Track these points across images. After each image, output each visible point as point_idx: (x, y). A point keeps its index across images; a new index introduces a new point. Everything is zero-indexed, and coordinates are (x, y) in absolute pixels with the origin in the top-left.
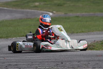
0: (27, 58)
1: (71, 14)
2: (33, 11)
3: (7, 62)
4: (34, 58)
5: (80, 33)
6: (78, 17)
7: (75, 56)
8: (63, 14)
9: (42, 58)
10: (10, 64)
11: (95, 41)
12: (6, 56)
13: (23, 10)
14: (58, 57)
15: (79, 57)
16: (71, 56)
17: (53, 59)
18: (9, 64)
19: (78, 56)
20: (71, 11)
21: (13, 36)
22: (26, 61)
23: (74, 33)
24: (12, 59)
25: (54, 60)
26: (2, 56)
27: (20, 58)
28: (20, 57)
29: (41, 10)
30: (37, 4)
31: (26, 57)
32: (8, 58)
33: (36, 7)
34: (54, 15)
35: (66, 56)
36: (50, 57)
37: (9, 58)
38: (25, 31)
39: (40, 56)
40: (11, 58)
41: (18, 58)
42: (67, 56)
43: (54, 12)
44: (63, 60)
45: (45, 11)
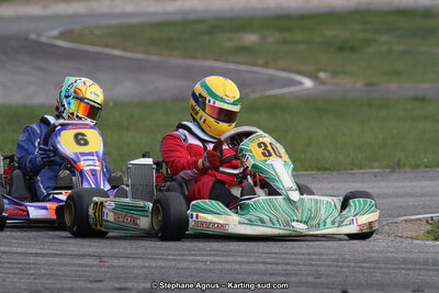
0: (199, 265)
1: (393, 86)
2: (231, 66)
3: (110, 279)
4: (228, 266)
5: (426, 167)
6: (422, 99)
7: (401, 266)
8: (359, 84)
9: (261, 267)
10: (124, 285)
12: (107, 250)
13: (190, 62)
14: (330, 266)
15: (420, 269)
16: (383, 266)
17: (308, 275)
18: (118, 286)
19: (413, 267)
20: (396, 74)
22: (191, 276)
23: (404, 166)
24: (134, 267)
25: (311, 279)
26: (91, 249)
27: (168, 264)
28: (170, 260)
29: (266, 65)
30: (250, 38)
31: (191, 258)
32: (115, 262)
33: (244, 51)
34: (323, 88)
35: (364, 262)
36: (295, 265)
37: (122, 262)
39: (252, 260)
40: (130, 260)
41: (161, 263)
42: (365, 265)
43: (322, 75)
44: (351, 279)
45: (284, 70)
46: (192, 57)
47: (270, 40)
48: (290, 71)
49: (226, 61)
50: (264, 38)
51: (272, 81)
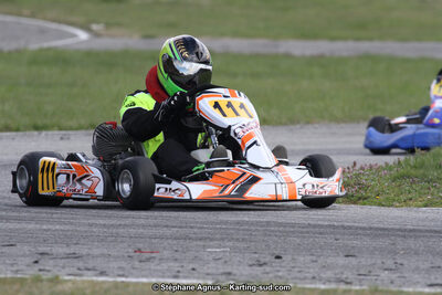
11: (355, 164)
29: (33, 16)
38: (7, 107)
45: (54, 21)
48: (60, 22)
51: (42, 31)
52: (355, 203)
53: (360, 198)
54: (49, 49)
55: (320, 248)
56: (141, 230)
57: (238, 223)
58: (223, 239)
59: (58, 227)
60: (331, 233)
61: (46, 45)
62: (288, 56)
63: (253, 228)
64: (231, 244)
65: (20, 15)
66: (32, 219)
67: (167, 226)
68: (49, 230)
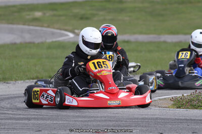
2: (32, 27)
11: (196, 91)
13: (10, 26)
21: (17, 78)
29: (48, 27)
30: (38, 14)
38: (37, 69)
43: (76, 31)
45: (57, 29)
46: (12, 23)
47: (47, 14)
48: (61, 29)
49: (29, 25)
50: (44, 14)
51: (53, 34)
52: (196, 109)
53: (199, 106)
54: (56, 42)
55: (181, 129)
56: (99, 123)
57: (143, 119)
58: (136, 126)
59: (60, 122)
60: (186, 122)
61: (54, 40)
62: (165, 42)
63: (150, 121)
64: (140, 128)
65: (42, 26)
66: (49, 119)
67: (110, 121)
68: (57, 123)
